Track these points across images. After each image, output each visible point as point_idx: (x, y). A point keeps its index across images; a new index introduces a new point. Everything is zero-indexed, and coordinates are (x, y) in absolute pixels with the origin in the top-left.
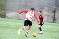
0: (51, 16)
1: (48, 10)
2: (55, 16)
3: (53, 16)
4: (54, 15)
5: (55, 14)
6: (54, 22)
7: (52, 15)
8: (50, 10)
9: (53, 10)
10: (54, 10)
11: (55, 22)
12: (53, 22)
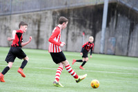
0: (30, 33)
1: (24, 17)
2: (41, 34)
3: (36, 33)
4: (39, 31)
5: (41, 29)
6: (37, 49)
7: (33, 31)
8: (29, 18)
9: (35, 17)
10: (38, 18)
11: (40, 47)
12: (35, 47)
